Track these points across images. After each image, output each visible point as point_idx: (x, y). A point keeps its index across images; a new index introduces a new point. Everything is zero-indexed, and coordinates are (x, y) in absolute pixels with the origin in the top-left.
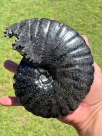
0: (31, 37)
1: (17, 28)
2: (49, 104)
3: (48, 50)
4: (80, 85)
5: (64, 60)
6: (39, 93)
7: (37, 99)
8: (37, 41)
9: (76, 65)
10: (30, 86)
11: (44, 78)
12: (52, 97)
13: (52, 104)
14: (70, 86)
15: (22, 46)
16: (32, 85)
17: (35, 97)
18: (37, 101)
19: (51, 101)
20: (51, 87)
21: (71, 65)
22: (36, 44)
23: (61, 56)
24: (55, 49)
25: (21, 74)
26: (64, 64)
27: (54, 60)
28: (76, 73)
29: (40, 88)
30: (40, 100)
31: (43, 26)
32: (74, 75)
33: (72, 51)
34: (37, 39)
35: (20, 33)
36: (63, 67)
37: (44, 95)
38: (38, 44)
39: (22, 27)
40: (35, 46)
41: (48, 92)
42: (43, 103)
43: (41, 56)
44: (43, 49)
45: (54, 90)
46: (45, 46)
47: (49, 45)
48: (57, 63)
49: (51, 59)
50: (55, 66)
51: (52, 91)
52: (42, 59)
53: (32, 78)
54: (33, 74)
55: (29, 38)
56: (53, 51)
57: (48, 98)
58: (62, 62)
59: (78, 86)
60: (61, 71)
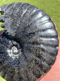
0: (12, 14)
2: (12, 72)
3: (22, 27)
4: (41, 62)
6: (7, 60)
8: (15, 18)
10: (2, 53)
11: (15, 49)
12: (15, 66)
13: (14, 72)
14: (32, 61)
15: (3, 20)
16: (4, 52)
18: (4, 66)
19: (14, 70)
20: (18, 58)
21: (37, 43)
22: (14, 20)
23: (30, 34)
24: (27, 27)
27: (24, 36)
28: (39, 51)
29: (9, 56)
30: (7, 66)
31: (23, 8)
33: (41, 31)
34: (15, 16)
36: (30, 43)
37: (11, 63)
38: (15, 21)
39: (8, 7)
40: (12, 22)
41: (14, 61)
42: (8, 69)
43: (15, 31)
44: (18, 26)
45: (19, 61)
46: (20, 23)
47: (23, 23)
48: (26, 39)
49: (22, 35)
50: (24, 41)
51: (17, 61)
52: (15, 33)
53: (5, 47)
54: (7, 44)
55: (10, 15)
56: (25, 28)
57: (13, 66)
58: (30, 39)
59: (39, 63)
60: (28, 46)
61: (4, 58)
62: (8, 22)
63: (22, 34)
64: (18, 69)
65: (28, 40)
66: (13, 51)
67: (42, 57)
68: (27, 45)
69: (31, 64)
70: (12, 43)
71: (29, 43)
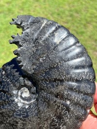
0: (36, 39)
1: (28, 21)
2: (13, 125)
3: (46, 65)
5: (57, 86)
6: (10, 105)
7: (4, 110)
8: (40, 47)
9: (68, 100)
10: (5, 92)
11: (26, 92)
12: (20, 119)
13: (16, 126)
15: (20, 43)
17: (3, 107)
18: (3, 112)
19: (17, 123)
20: (27, 107)
21: (62, 97)
22: (37, 50)
24: (54, 68)
25: (4, 72)
26: (55, 90)
27: (46, 80)
28: (62, 109)
32: (58, 111)
33: (73, 81)
34: (41, 45)
35: (28, 28)
36: (51, 93)
37: (14, 111)
38: (39, 52)
39: (33, 23)
40: (33, 52)
41: (20, 111)
42: (7, 119)
43: (35, 67)
44: (41, 61)
45: (27, 113)
46: (44, 58)
47: (50, 60)
48: (47, 84)
49: (43, 76)
50: (44, 87)
51: (24, 112)
52: (33, 71)
53: (12, 85)
54: (16, 81)
55: (32, 40)
56: (51, 69)
57: (16, 117)
58: (54, 87)
59: (56, 125)
60: (47, 97)
62: (27, 50)
64: (23, 124)
66: (22, 93)
67: (63, 118)
68: (47, 95)
69: (45, 124)
70: (24, 82)
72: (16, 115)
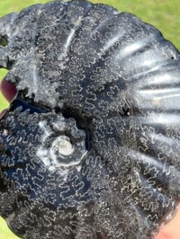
0: (37, 37)
2: (68, 219)
3: (76, 69)
4: (160, 170)
6: (43, 184)
7: (36, 201)
8: (50, 46)
10: (22, 165)
12: (76, 198)
13: (75, 219)
14: (130, 171)
15: (11, 58)
16: (28, 161)
17: (33, 196)
18: (36, 207)
20: (79, 169)
21: (136, 111)
22: (47, 53)
27: (90, 96)
29: (48, 172)
30: (46, 206)
32: (142, 140)
34: (50, 41)
36: (112, 114)
37: (57, 191)
38: (51, 55)
39: (20, 18)
40: (42, 60)
41: (69, 183)
42: (51, 215)
43: (56, 85)
44: (63, 67)
45: (84, 179)
46: (67, 60)
47: (80, 57)
48: (95, 103)
49: (81, 93)
50: (92, 111)
51: (78, 181)
52: (58, 93)
53: (30, 144)
54: (35, 133)
55: (30, 41)
56: (89, 73)
57: (67, 201)
58: (110, 101)
59: (154, 172)
60: (107, 126)
61: (30, 180)
62: (29, 63)
63: (83, 92)
64: (87, 206)
65: (105, 105)
67: (159, 151)
68: (105, 122)
69: (129, 181)
70: (52, 126)
71: (110, 116)
72: (65, 195)
